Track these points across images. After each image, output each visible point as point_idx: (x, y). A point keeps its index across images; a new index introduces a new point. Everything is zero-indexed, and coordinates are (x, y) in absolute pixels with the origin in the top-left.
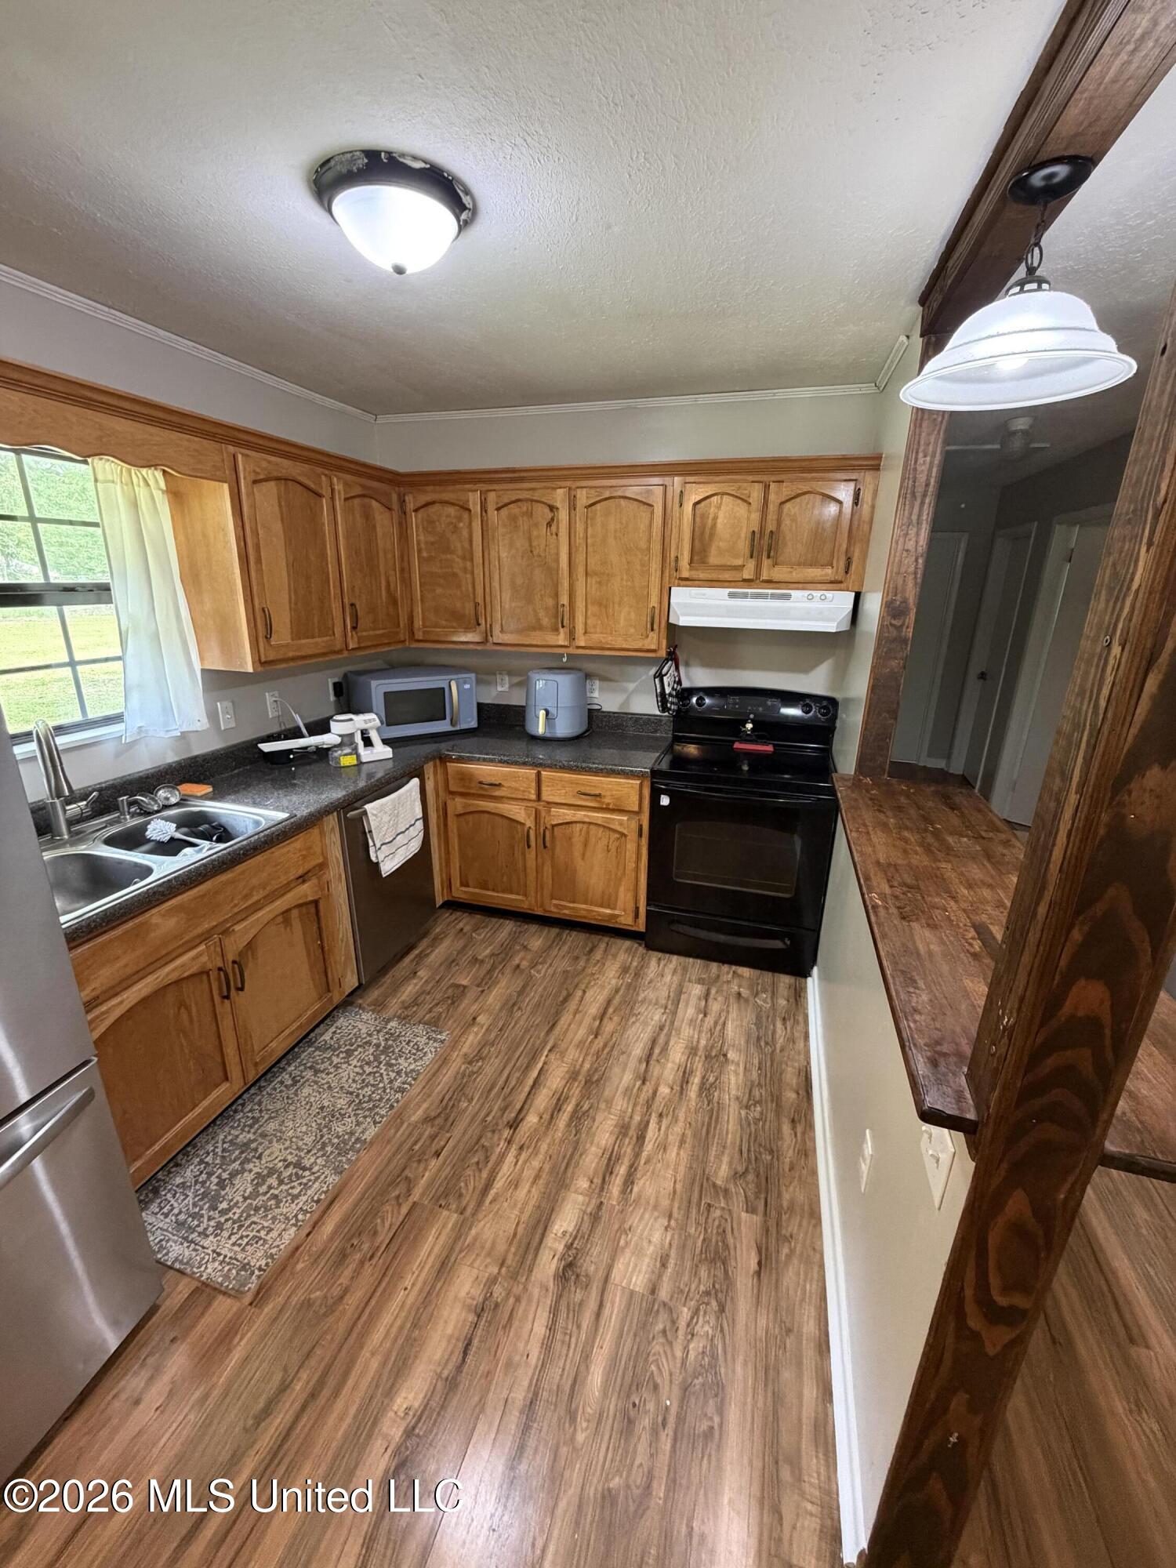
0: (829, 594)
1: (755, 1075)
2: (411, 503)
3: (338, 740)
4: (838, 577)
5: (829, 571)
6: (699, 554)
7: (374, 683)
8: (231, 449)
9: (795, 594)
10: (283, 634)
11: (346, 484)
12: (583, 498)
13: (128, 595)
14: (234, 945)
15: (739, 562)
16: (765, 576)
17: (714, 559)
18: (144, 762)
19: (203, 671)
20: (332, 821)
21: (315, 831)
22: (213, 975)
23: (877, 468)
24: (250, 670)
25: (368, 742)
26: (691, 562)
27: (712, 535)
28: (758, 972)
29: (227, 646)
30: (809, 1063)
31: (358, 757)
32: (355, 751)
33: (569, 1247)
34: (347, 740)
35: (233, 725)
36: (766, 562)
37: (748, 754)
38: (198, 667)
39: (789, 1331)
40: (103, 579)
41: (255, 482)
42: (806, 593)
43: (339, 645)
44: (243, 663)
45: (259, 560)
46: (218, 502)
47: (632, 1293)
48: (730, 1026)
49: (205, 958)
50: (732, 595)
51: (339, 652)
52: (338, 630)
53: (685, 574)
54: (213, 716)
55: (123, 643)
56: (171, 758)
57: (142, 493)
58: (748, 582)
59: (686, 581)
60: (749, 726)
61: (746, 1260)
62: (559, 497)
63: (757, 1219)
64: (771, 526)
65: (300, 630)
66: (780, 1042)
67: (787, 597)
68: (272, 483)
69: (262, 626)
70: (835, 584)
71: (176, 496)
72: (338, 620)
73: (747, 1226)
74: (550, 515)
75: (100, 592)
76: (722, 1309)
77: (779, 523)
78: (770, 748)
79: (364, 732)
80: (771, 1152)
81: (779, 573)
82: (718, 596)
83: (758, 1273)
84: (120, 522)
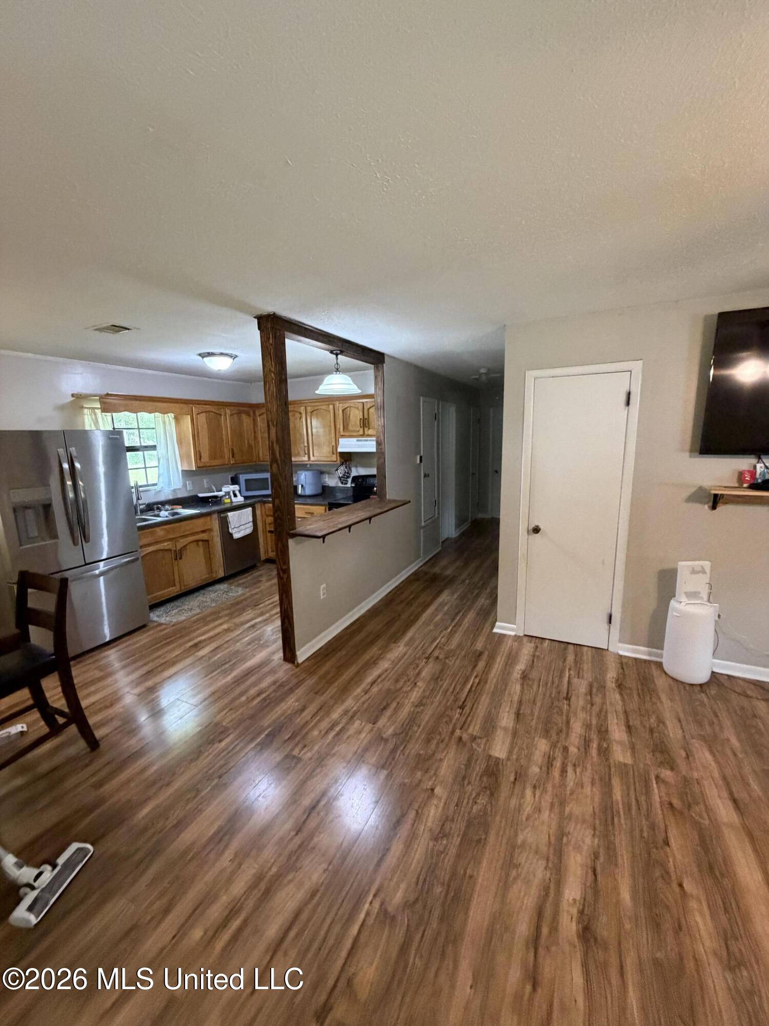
2: (257, 413)
3: (224, 494)
6: (346, 427)
7: (241, 476)
8: (191, 405)
10: (206, 458)
11: (231, 411)
12: (309, 409)
13: (161, 450)
14: (179, 546)
15: (358, 429)
16: (366, 433)
17: (350, 428)
18: (162, 498)
19: (182, 471)
20: (215, 516)
21: (209, 518)
22: (173, 552)
24: (194, 469)
25: (235, 495)
26: (344, 429)
27: (349, 420)
29: (190, 463)
31: (231, 500)
32: (230, 498)
34: (228, 493)
35: (192, 488)
36: (366, 429)
38: (180, 469)
40: (155, 444)
41: (198, 414)
42: (370, 439)
43: (226, 463)
44: (192, 468)
45: (198, 436)
46: (187, 421)
49: (170, 546)
50: (357, 440)
51: (227, 465)
52: (226, 457)
53: (342, 434)
54: (185, 485)
55: (159, 463)
56: (171, 497)
57: (167, 419)
58: (361, 436)
59: (343, 436)
62: (302, 409)
64: (366, 416)
65: (213, 456)
68: (204, 414)
69: (199, 456)
71: (177, 419)
72: (227, 454)
74: (300, 416)
75: (154, 448)
77: (368, 416)
79: (234, 492)
81: (371, 432)
82: (353, 441)
84: (160, 429)
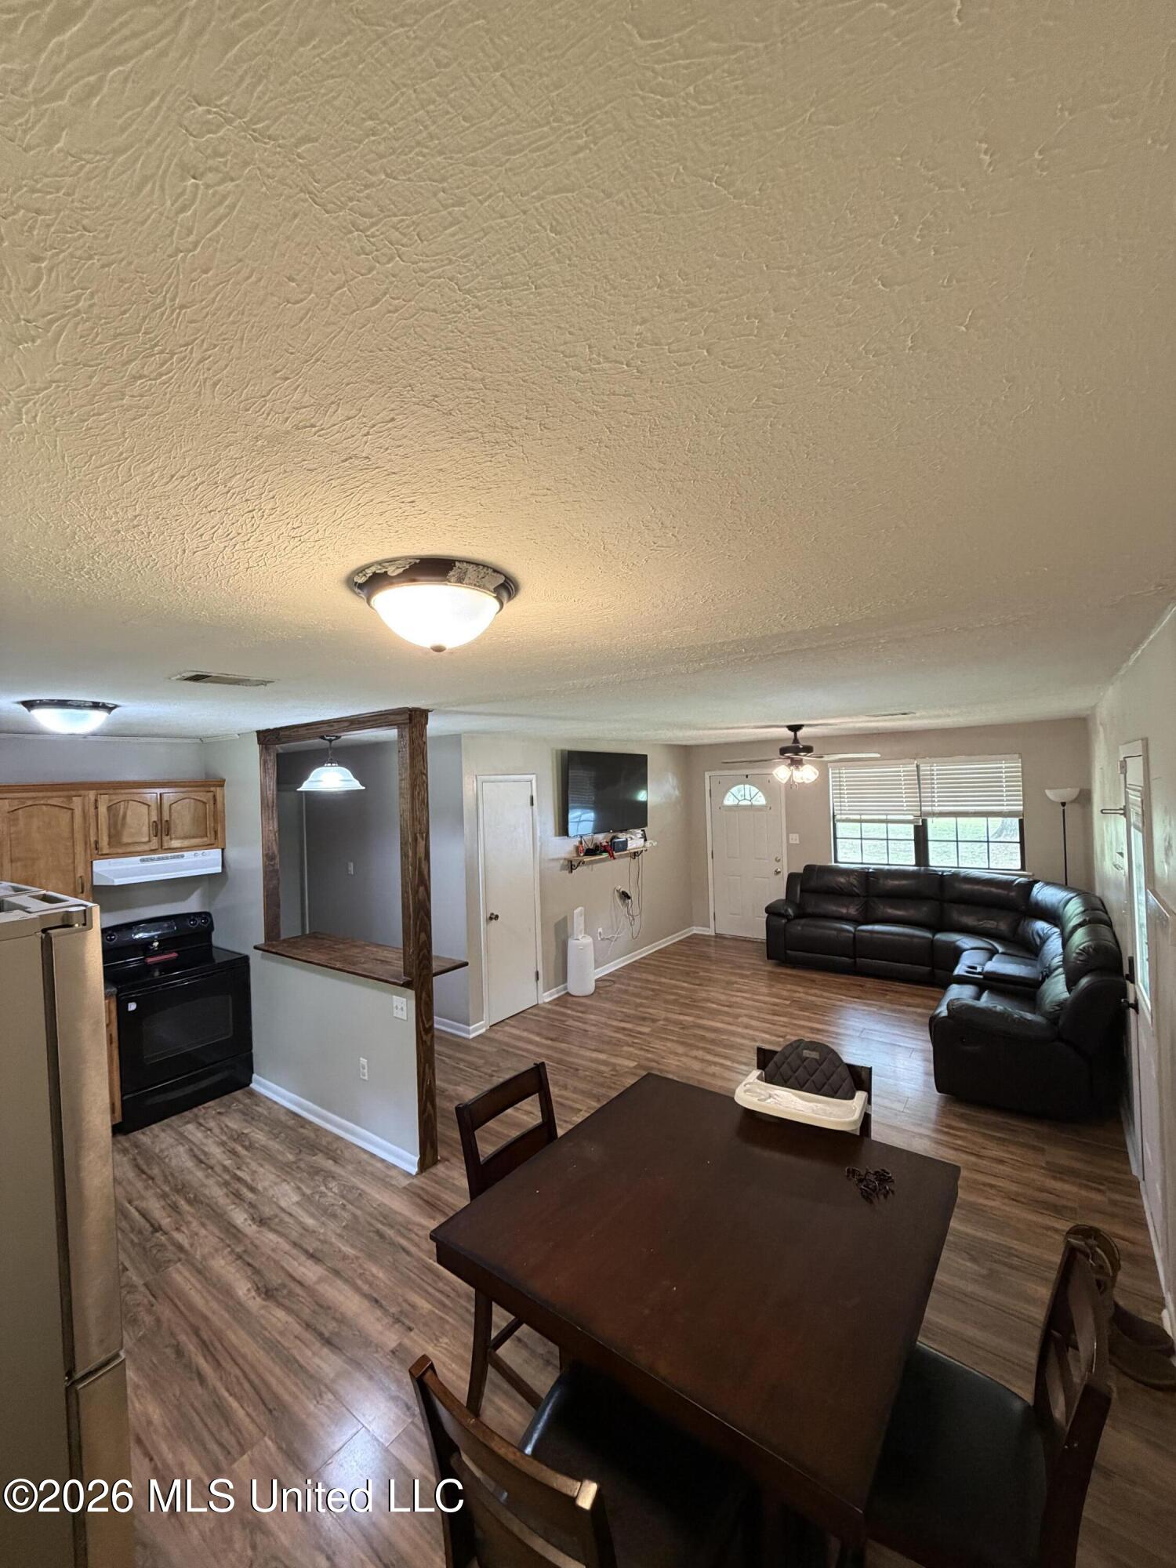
0: (206, 851)
1: (267, 1128)
4: (213, 841)
5: (205, 839)
6: (115, 838)
9: (185, 854)
12: (5, 806)
15: (146, 839)
16: (166, 846)
17: (126, 839)
23: (222, 786)
26: (109, 843)
27: (124, 824)
28: (217, 1100)
30: (285, 1108)
33: (253, 1219)
36: (166, 838)
37: (157, 964)
39: (360, 1162)
42: (193, 853)
47: (297, 1203)
48: (229, 1124)
50: (143, 861)
53: (105, 852)
58: (153, 851)
59: (105, 856)
60: (156, 944)
61: (329, 1164)
63: (320, 1155)
64: (166, 817)
66: (265, 1113)
67: (183, 856)
70: (210, 846)
73: (321, 1160)
76: (333, 1177)
77: (170, 816)
78: (174, 955)
80: (304, 1139)
81: (176, 844)
82: (133, 862)
83: (336, 1162)
